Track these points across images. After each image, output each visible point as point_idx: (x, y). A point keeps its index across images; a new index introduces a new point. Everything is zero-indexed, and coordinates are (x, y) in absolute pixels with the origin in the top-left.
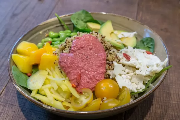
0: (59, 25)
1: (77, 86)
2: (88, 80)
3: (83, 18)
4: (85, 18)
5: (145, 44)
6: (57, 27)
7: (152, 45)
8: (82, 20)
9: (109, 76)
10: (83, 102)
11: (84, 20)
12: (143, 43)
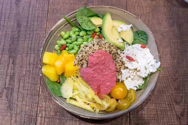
0: (67, 23)
1: (99, 93)
2: (106, 89)
3: (86, 14)
4: (87, 14)
5: (140, 35)
6: (65, 25)
7: (145, 37)
8: (85, 16)
9: (119, 80)
10: (105, 105)
11: (87, 16)
12: (138, 34)
